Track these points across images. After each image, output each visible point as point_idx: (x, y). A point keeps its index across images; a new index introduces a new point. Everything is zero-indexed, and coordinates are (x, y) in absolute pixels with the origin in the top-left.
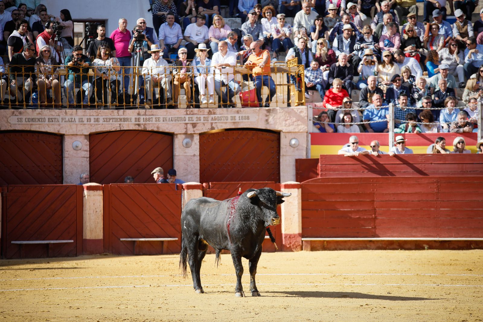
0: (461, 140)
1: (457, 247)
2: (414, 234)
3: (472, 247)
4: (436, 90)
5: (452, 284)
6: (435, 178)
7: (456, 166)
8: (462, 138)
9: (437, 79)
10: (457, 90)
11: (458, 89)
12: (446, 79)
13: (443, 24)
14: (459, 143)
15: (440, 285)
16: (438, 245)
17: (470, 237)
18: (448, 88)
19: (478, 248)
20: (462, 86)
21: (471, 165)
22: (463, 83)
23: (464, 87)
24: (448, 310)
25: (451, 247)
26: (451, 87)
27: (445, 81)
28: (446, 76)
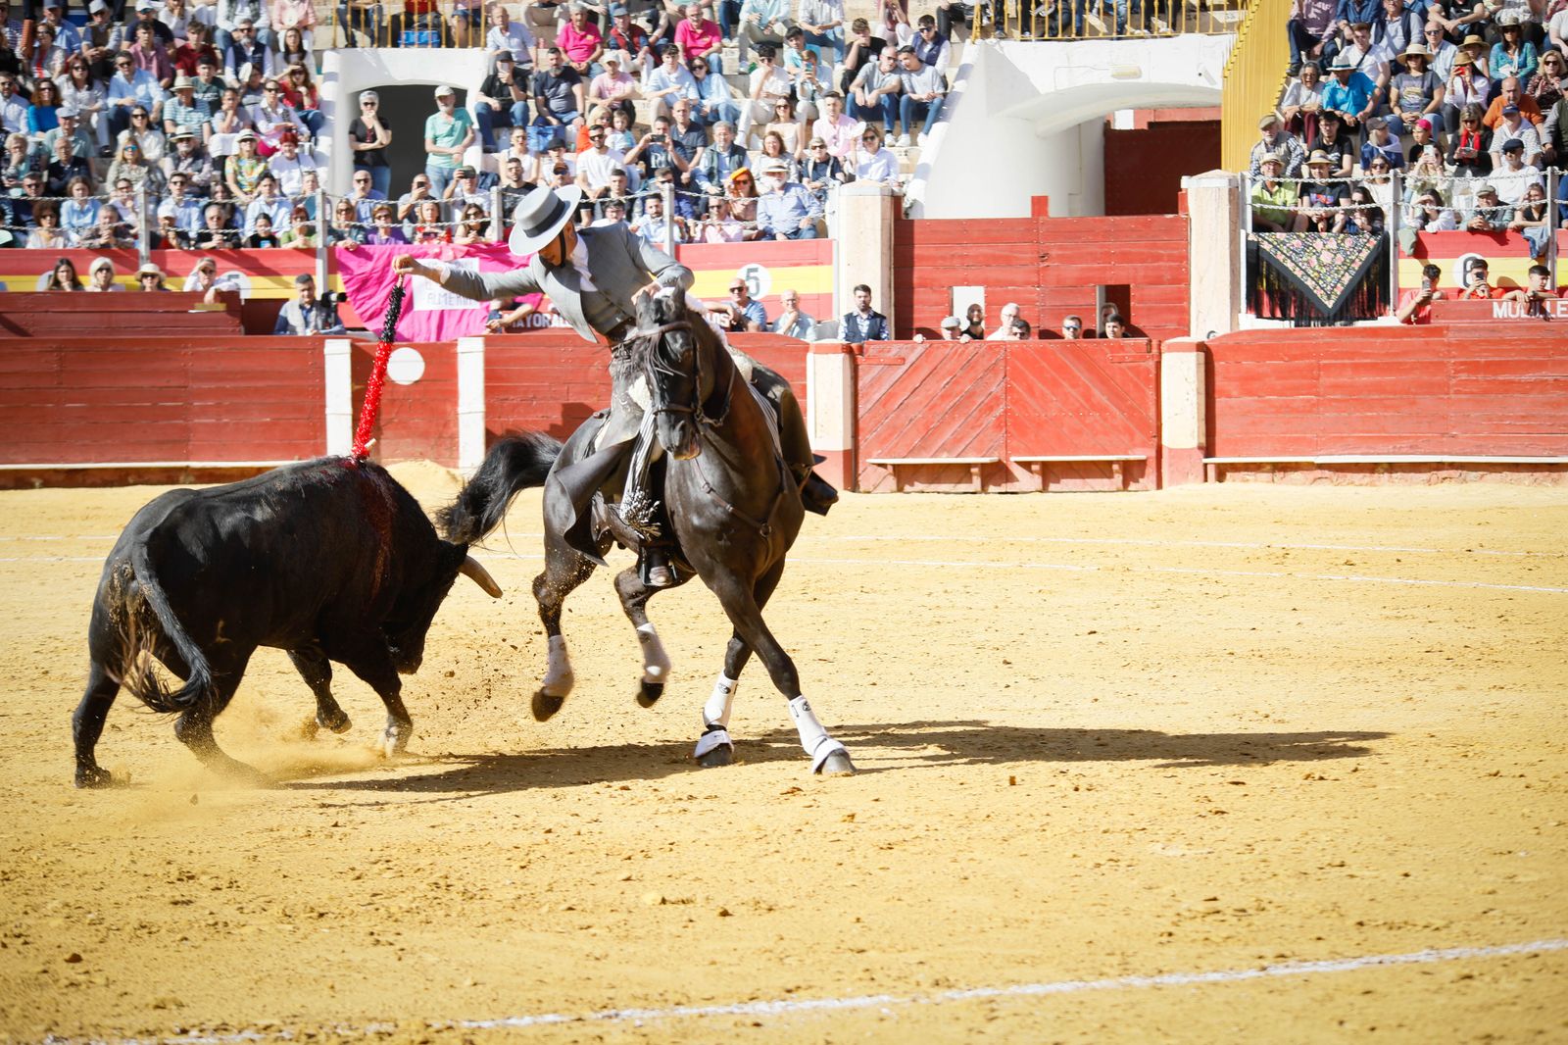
0: (106, 264)
1: (99, 481)
2: (12, 458)
3: (131, 480)
4: (54, 160)
5: (89, 555)
6: (54, 341)
7: (97, 316)
8: (108, 260)
9: (54, 137)
10: (95, 162)
11: (98, 159)
12: (72, 139)
13: (64, 27)
14: (100, 270)
15: (65, 559)
16: (61, 477)
17: (127, 460)
18: (75, 157)
19: (142, 484)
20: (108, 154)
21: (127, 316)
22: (106, 147)
23: (111, 155)
24: (80, 607)
25: (89, 481)
26: (82, 156)
27: (67, 142)
28: (71, 131)
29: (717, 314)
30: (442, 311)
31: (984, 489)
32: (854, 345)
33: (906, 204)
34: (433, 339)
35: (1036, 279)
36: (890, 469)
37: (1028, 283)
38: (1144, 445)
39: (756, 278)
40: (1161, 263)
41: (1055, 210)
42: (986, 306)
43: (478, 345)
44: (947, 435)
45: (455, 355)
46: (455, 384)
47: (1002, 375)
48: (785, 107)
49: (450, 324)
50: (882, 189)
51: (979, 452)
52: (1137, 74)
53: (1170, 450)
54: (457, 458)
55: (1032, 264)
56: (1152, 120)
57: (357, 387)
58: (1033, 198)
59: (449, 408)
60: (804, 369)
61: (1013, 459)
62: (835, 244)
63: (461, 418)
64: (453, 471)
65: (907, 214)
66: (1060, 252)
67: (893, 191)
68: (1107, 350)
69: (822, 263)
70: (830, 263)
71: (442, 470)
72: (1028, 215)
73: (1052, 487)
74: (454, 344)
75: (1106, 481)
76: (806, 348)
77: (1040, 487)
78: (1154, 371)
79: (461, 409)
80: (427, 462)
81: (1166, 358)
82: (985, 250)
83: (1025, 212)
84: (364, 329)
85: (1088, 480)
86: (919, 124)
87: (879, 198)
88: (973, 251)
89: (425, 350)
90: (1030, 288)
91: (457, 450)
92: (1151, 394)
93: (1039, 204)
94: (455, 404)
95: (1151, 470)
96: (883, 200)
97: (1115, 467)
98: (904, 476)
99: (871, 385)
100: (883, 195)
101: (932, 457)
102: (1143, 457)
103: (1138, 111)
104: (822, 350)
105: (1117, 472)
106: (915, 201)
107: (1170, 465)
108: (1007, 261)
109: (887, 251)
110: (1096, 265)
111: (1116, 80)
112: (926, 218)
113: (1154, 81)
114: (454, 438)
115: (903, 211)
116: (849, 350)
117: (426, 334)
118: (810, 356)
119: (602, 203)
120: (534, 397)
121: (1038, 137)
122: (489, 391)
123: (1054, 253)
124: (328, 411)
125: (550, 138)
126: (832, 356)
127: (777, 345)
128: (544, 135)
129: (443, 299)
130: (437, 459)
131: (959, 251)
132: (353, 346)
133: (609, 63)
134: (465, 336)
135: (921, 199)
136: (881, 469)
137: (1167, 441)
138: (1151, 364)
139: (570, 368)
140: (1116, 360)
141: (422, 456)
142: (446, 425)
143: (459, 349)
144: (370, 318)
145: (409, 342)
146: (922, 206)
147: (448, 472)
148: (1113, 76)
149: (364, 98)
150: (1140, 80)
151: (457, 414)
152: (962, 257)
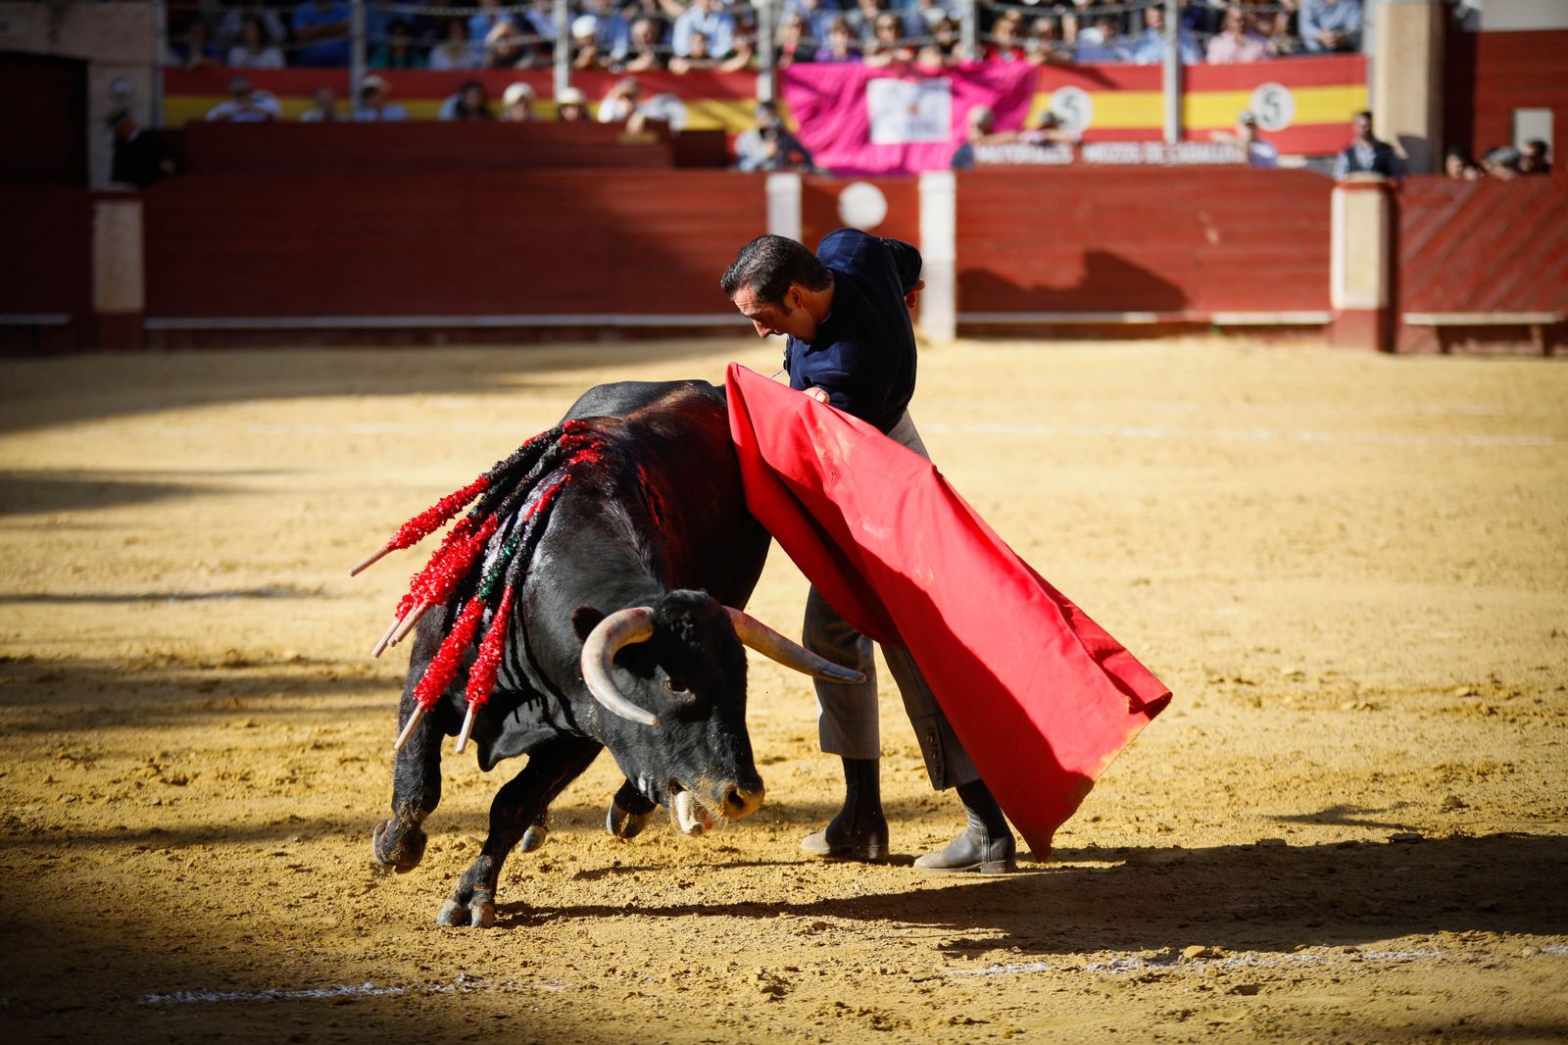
0: (525, 91)
31: (1547, 353)
33: (1459, 14)
36: (1433, 331)
39: (1276, 103)
43: (948, 182)
44: (1504, 287)
45: (919, 195)
49: (915, 156)
51: (1542, 308)
57: (808, 232)
60: (1330, 210)
62: (1369, 61)
65: (1460, 25)
69: (1354, 83)
70: (1364, 82)
82: (1554, 66)
87: (1426, 7)
88: (1540, 68)
89: (885, 184)
96: (1431, 9)
98: (1449, 339)
99: (1415, 228)
101: (1483, 316)
104: (1354, 189)
109: (1435, 70)
115: (1455, 23)
118: (1336, 194)
126: (1365, 196)
127: (1298, 183)
129: (907, 131)
131: (1522, 69)
132: (803, 183)
134: (930, 169)
136: (1422, 331)
143: (925, 188)
145: (867, 176)
146: (1479, 15)
152: (1526, 75)
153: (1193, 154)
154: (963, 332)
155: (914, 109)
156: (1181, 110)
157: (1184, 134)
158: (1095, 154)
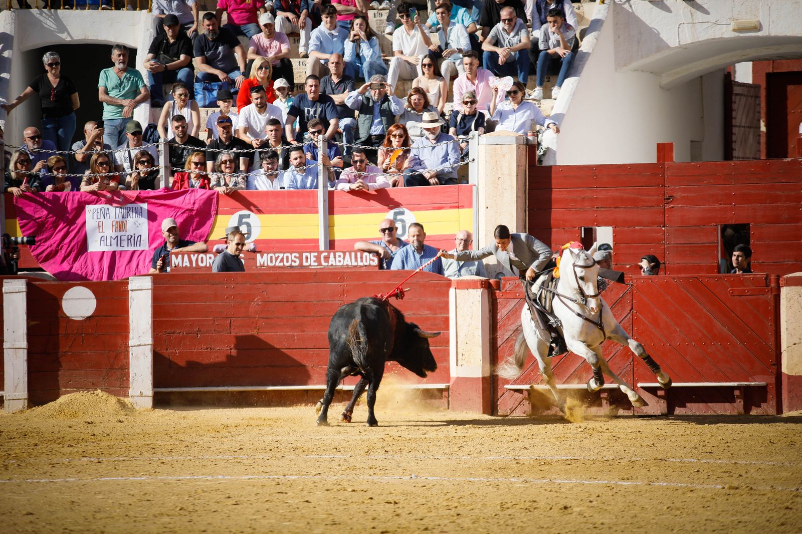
29: (366, 254)
30: (114, 252)
31: (613, 413)
32: (492, 281)
33: (539, 153)
34: (105, 279)
35: (661, 220)
36: (526, 393)
37: (653, 223)
38: (764, 372)
39: (403, 221)
40: (779, 204)
41: (679, 156)
42: (615, 245)
43: (146, 283)
45: (126, 292)
46: (127, 320)
47: (629, 308)
48: (429, 65)
49: (121, 264)
50: (517, 138)
52: (758, 28)
53: (789, 377)
54: (128, 387)
55: (658, 206)
56: (771, 71)
57: (33, 323)
58: (659, 145)
59: (120, 342)
60: (447, 303)
61: (639, 385)
62: (474, 188)
63: (132, 351)
64: (122, 398)
65: (540, 161)
66: (683, 195)
67: (527, 140)
68: (727, 284)
69: (463, 207)
70: (470, 206)
71: (113, 399)
72: (655, 161)
73: (678, 411)
74: (125, 283)
75: (727, 405)
76: (448, 284)
77: (665, 410)
78: (773, 304)
79: (131, 343)
80: (99, 391)
81: (784, 291)
82: (613, 193)
83: (651, 158)
84: (42, 270)
85: (709, 404)
86: (552, 78)
87: (515, 146)
88: (603, 195)
89: (97, 289)
90: (655, 227)
91: (128, 380)
92: (770, 324)
93: (664, 150)
94: (126, 337)
95: (771, 396)
96: (518, 148)
97: (737, 393)
99: (508, 317)
100: (518, 144)
101: (564, 383)
102: (763, 383)
103: (757, 61)
104: (463, 285)
105: (738, 397)
106: (548, 149)
107: (790, 392)
108: (634, 203)
109: (522, 195)
110: (717, 206)
111: (737, 34)
112: (558, 164)
113: (773, 34)
114: (124, 370)
115: (537, 159)
116: (486, 285)
117: (100, 273)
118: (452, 291)
119: (260, 153)
120: (199, 331)
121: (661, 88)
122: (157, 326)
123: (678, 195)
124: (5, 345)
125: (215, 93)
126: (471, 291)
127: (421, 281)
128: (210, 91)
129: (114, 242)
130: (109, 390)
131: (589, 194)
132: (29, 285)
133: (265, 25)
134: (135, 275)
135: (553, 147)
136: (518, 395)
137: (784, 370)
138: (770, 297)
139: (232, 303)
140: (736, 293)
141: (95, 386)
142: (116, 357)
143: (130, 287)
144: (47, 259)
145: (82, 280)
146: (554, 153)
147: (119, 401)
148: (734, 30)
149: (47, 58)
150: (760, 34)
151: (127, 347)
152: (592, 200)
153: (338, 260)
154: (160, 401)
155: (121, 226)
156: (329, 227)
157: (331, 245)
158: (262, 260)
